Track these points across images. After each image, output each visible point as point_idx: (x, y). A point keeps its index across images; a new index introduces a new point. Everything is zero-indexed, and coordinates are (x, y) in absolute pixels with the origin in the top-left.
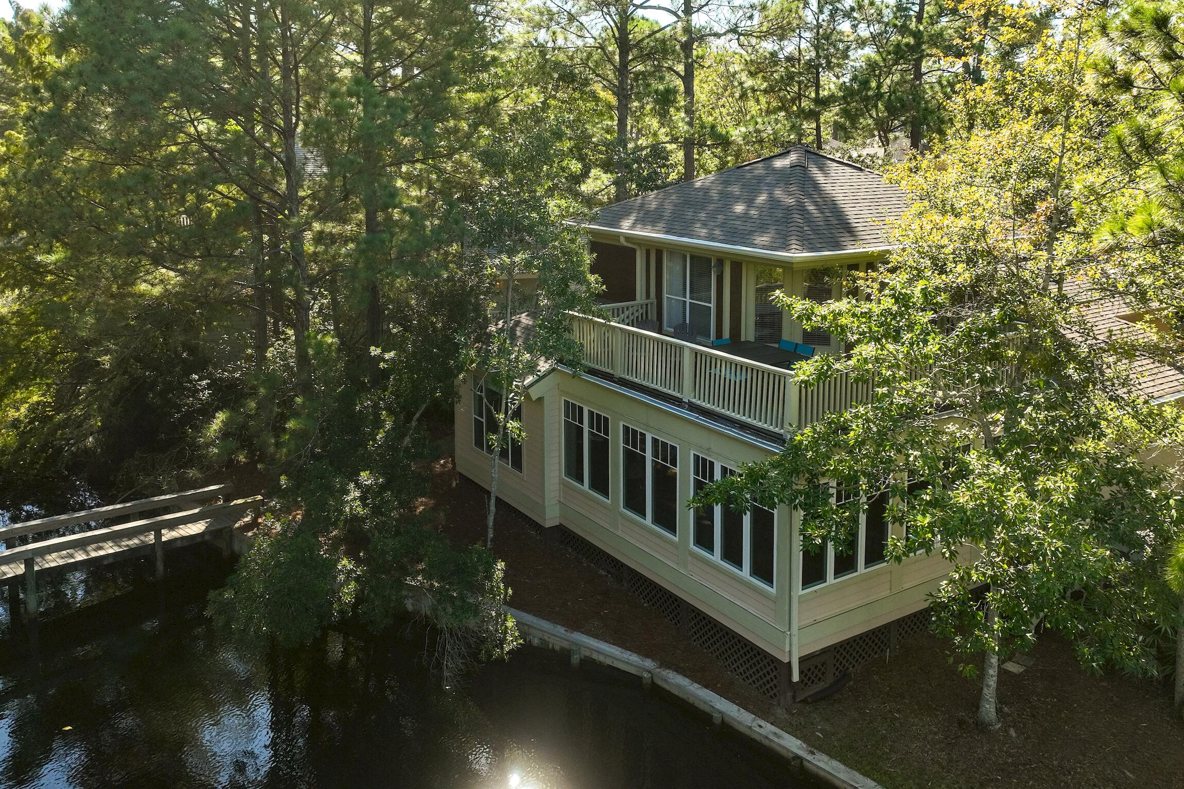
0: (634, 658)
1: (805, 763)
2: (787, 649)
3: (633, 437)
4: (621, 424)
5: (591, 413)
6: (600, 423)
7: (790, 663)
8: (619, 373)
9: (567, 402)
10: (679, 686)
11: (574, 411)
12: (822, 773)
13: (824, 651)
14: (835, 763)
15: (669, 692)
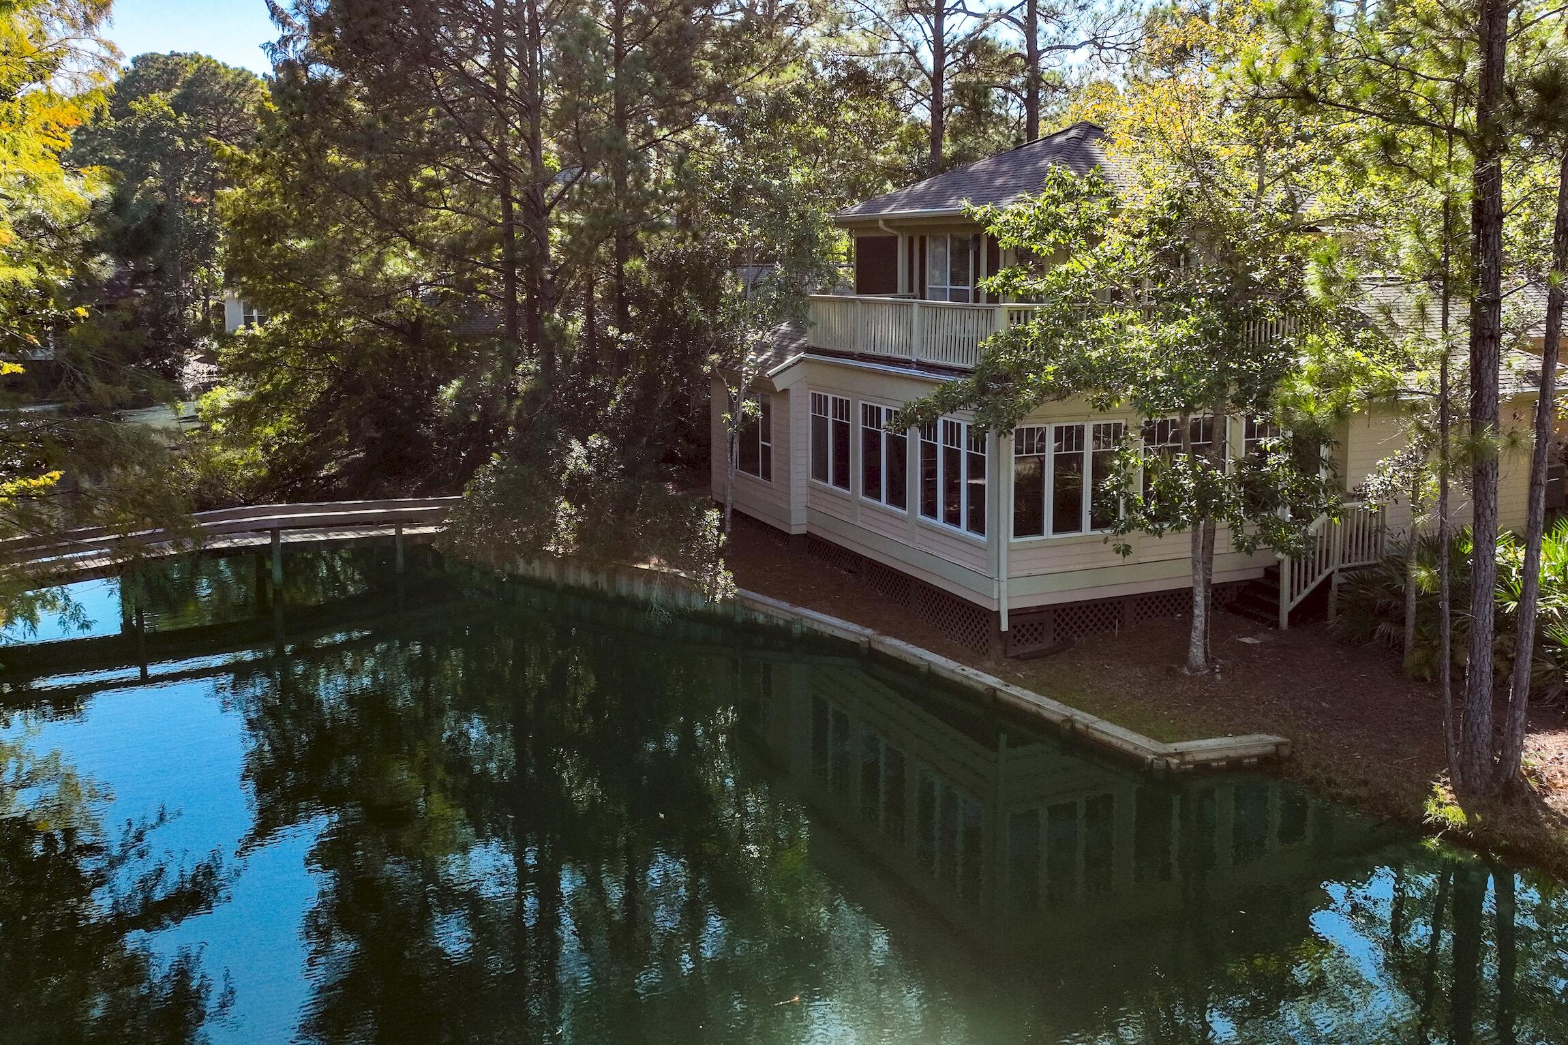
0: (855, 627)
1: (998, 693)
2: (996, 597)
3: (872, 414)
4: (861, 403)
5: (835, 399)
6: (843, 408)
7: (998, 612)
8: (859, 349)
9: (814, 395)
10: (892, 646)
11: (819, 402)
12: (1012, 699)
13: (1041, 610)
14: (1026, 692)
15: (884, 654)
